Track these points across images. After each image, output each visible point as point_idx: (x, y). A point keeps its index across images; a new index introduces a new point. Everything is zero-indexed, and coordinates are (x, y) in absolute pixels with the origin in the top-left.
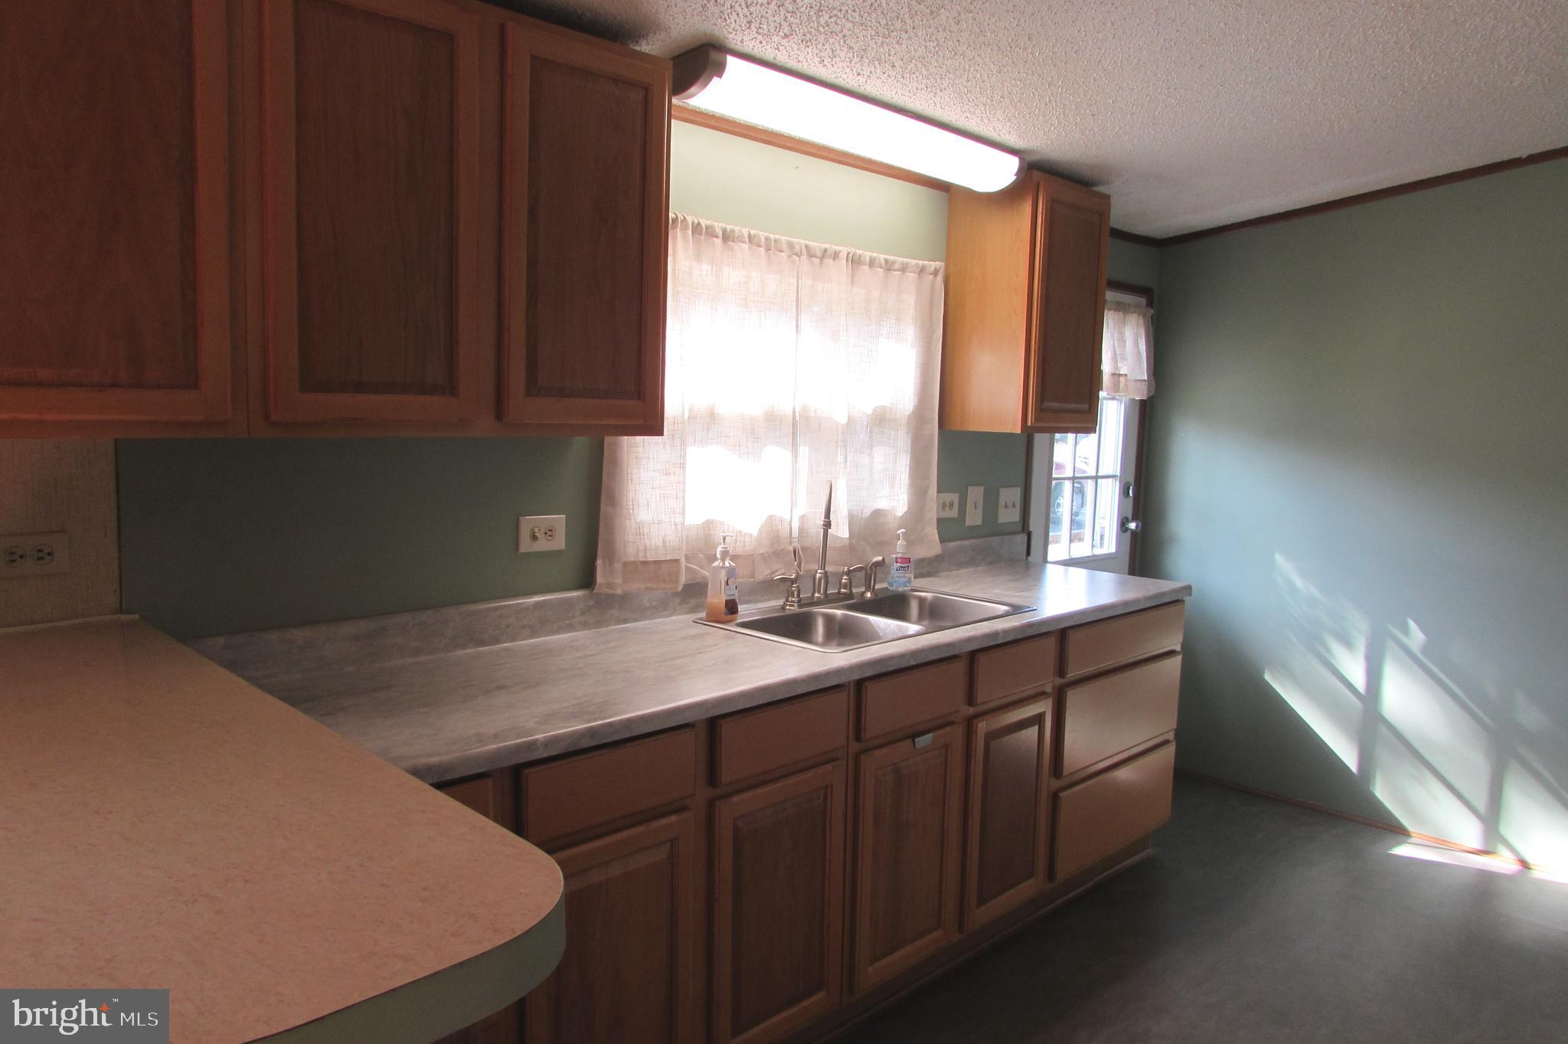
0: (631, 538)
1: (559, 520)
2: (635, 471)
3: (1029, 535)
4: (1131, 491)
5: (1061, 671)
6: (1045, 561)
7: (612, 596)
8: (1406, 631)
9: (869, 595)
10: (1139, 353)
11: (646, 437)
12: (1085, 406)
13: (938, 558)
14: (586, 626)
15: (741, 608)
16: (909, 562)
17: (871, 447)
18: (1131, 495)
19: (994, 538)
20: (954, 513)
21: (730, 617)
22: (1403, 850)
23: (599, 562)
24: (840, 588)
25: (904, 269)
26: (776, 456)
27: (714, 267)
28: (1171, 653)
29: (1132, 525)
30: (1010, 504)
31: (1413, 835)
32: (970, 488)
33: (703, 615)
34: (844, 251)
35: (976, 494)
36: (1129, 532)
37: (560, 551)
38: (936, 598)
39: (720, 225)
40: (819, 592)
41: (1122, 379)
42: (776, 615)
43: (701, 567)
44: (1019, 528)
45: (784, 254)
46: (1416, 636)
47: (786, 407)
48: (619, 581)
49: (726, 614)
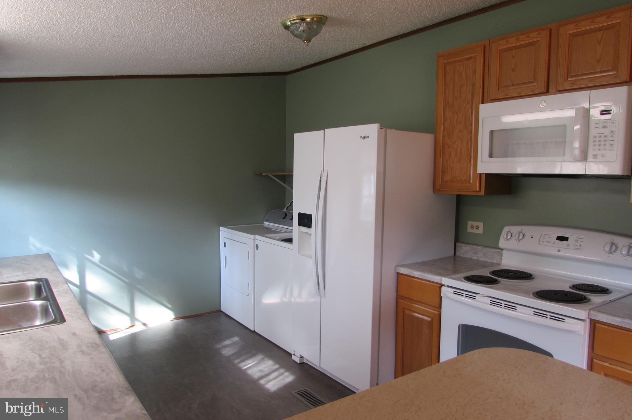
8: (92, 255)
46: (97, 257)
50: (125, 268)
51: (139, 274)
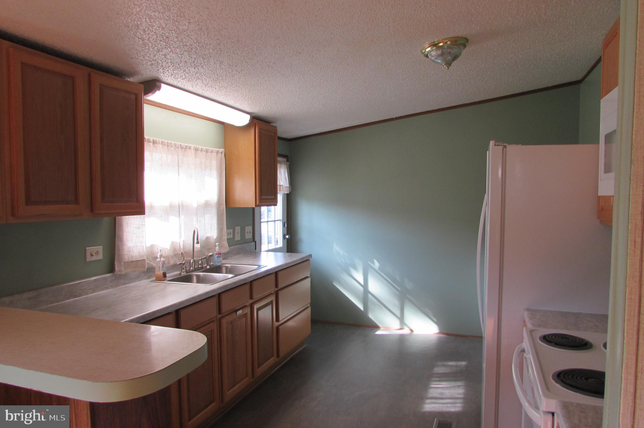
0: (126, 253)
1: (100, 248)
2: (126, 228)
3: (255, 242)
4: (286, 225)
5: (277, 286)
6: (261, 251)
7: (121, 275)
8: (374, 263)
9: (208, 267)
10: (286, 177)
11: (130, 216)
12: (273, 197)
13: (228, 253)
14: (112, 287)
15: (167, 275)
16: (221, 254)
17: (204, 215)
18: (286, 226)
19: (245, 244)
20: (231, 236)
21: (164, 279)
22: (378, 332)
23: (116, 263)
24: (199, 265)
25: (212, 152)
26: (174, 220)
27: (151, 153)
28: (307, 277)
29: (287, 237)
30: (249, 232)
31: (381, 327)
32: (236, 227)
33: (154, 279)
34: (193, 146)
35: (238, 229)
36: (286, 239)
37: (101, 260)
38: (231, 266)
39: (152, 138)
40: (192, 267)
41: (282, 187)
42: (178, 277)
43: (151, 262)
44: (252, 240)
45: (173, 148)
46: (377, 265)
47: (176, 202)
48: (123, 269)
49: (163, 278)
50: (398, 278)
51: (409, 285)
